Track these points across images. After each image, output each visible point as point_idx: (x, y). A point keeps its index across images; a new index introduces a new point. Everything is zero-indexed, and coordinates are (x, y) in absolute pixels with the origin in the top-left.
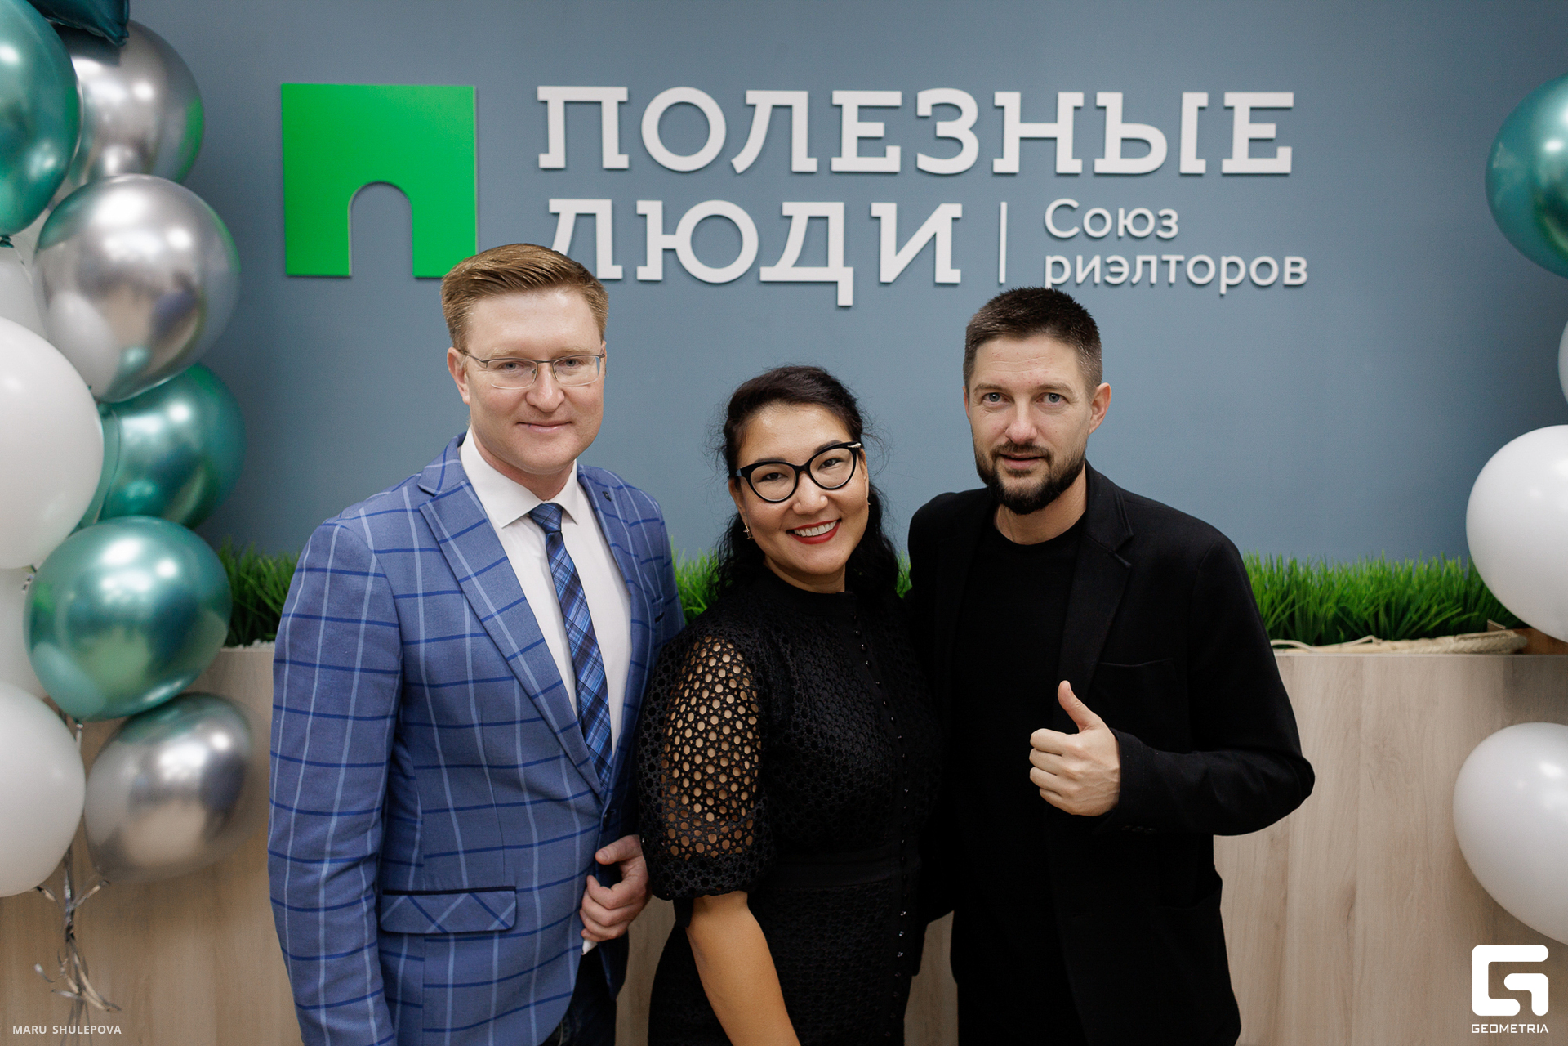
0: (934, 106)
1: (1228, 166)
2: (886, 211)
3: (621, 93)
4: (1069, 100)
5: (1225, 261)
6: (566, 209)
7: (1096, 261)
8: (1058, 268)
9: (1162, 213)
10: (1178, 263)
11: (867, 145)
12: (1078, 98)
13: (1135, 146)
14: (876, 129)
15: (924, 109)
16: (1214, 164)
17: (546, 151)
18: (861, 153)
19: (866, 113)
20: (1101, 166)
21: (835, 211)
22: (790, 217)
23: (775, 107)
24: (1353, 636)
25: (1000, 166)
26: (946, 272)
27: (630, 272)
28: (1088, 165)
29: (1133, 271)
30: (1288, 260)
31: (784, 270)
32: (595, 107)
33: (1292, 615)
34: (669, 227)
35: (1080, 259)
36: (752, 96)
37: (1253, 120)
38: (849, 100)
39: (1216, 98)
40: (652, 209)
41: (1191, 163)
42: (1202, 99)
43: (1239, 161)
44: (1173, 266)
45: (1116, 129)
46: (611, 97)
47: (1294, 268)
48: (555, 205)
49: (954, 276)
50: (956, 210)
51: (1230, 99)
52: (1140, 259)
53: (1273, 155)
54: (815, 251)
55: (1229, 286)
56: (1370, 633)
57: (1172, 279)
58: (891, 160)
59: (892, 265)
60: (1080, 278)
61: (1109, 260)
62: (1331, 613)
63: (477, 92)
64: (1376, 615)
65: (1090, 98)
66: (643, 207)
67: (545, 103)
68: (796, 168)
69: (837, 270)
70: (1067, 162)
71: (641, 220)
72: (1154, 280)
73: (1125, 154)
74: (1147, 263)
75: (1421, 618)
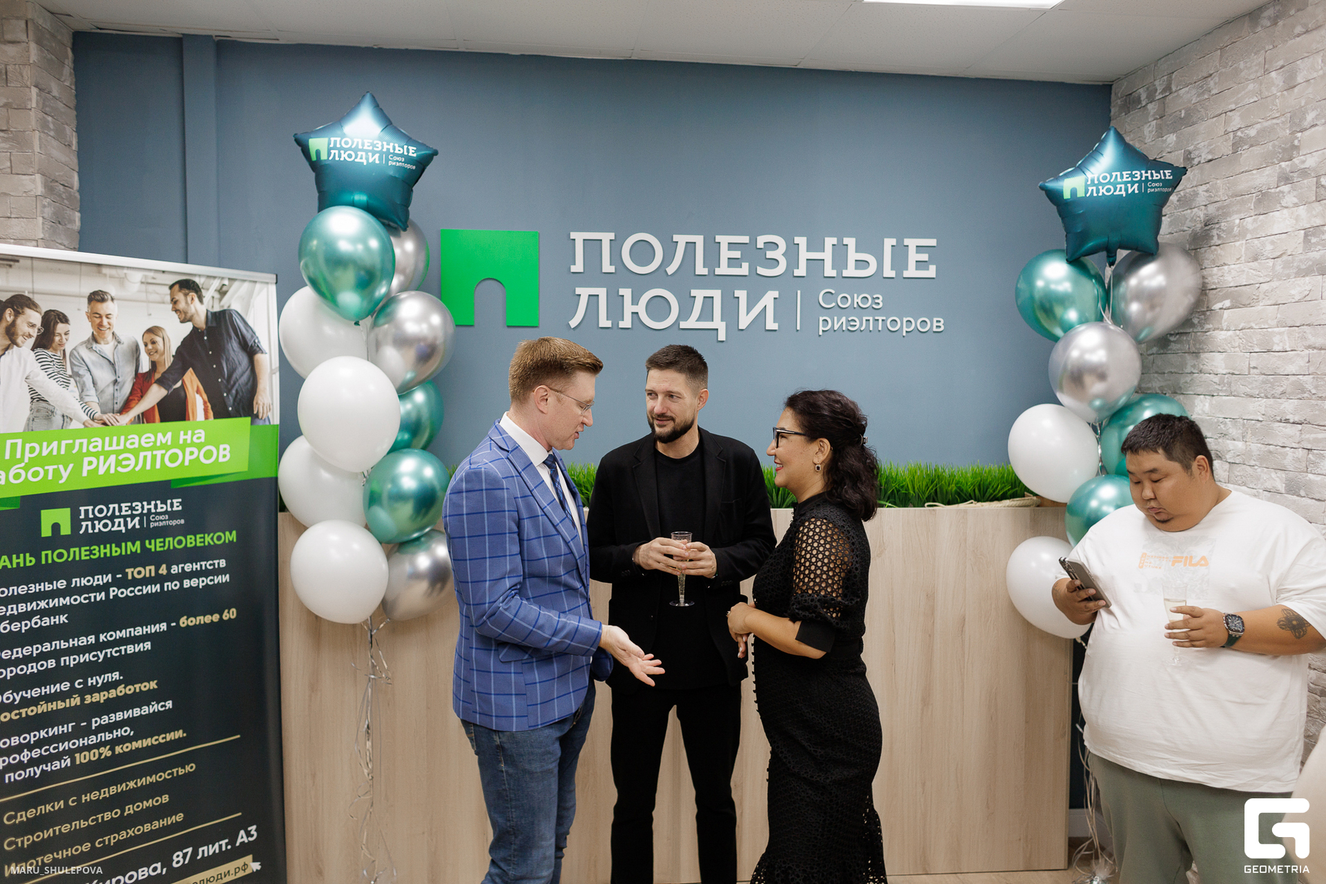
0: (765, 243)
1: (906, 274)
2: (742, 294)
3: (612, 236)
4: (830, 242)
5: (905, 320)
6: (584, 292)
7: (844, 319)
8: (826, 323)
9: (875, 296)
10: (883, 320)
11: (732, 262)
12: (834, 240)
13: (860, 264)
14: (737, 254)
15: (760, 245)
16: (899, 273)
17: (575, 264)
18: (729, 266)
19: (732, 246)
20: (845, 274)
21: (717, 294)
22: (695, 297)
23: (687, 243)
24: (964, 501)
25: (797, 273)
26: (771, 325)
27: (615, 324)
28: (840, 273)
29: (861, 325)
30: (935, 319)
31: (691, 323)
32: (598, 242)
33: (936, 490)
34: (635, 301)
35: (836, 318)
36: (676, 238)
37: (917, 253)
38: (723, 240)
39: (900, 241)
40: (626, 293)
41: (888, 272)
42: (893, 241)
43: (912, 272)
44: (880, 321)
45: (853, 256)
46: (606, 237)
47: (937, 323)
48: (578, 291)
49: (775, 326)
50: (776, 294)
51: (907, 241)
52: (864, 319)
53: (928, 269)
54: (707, 314)
55: (907, 332)
56: (972, 499)
57: (880, 329)
58: (744, 269)
59: (745, 321)
60: (836, 329)
61: (850, 319)
62: (955, 489)
63: (539, 234)
64: (974, 490)
65: (840, 240)
66: (622, 291)
67: (574, 240)
68: (697, 273)
69: (718, 323)
70: (829, 271)
71: (621, 298)
72: (871, 329)
73: (857, 268)
74: (869, 320)
75: (994, 491)
